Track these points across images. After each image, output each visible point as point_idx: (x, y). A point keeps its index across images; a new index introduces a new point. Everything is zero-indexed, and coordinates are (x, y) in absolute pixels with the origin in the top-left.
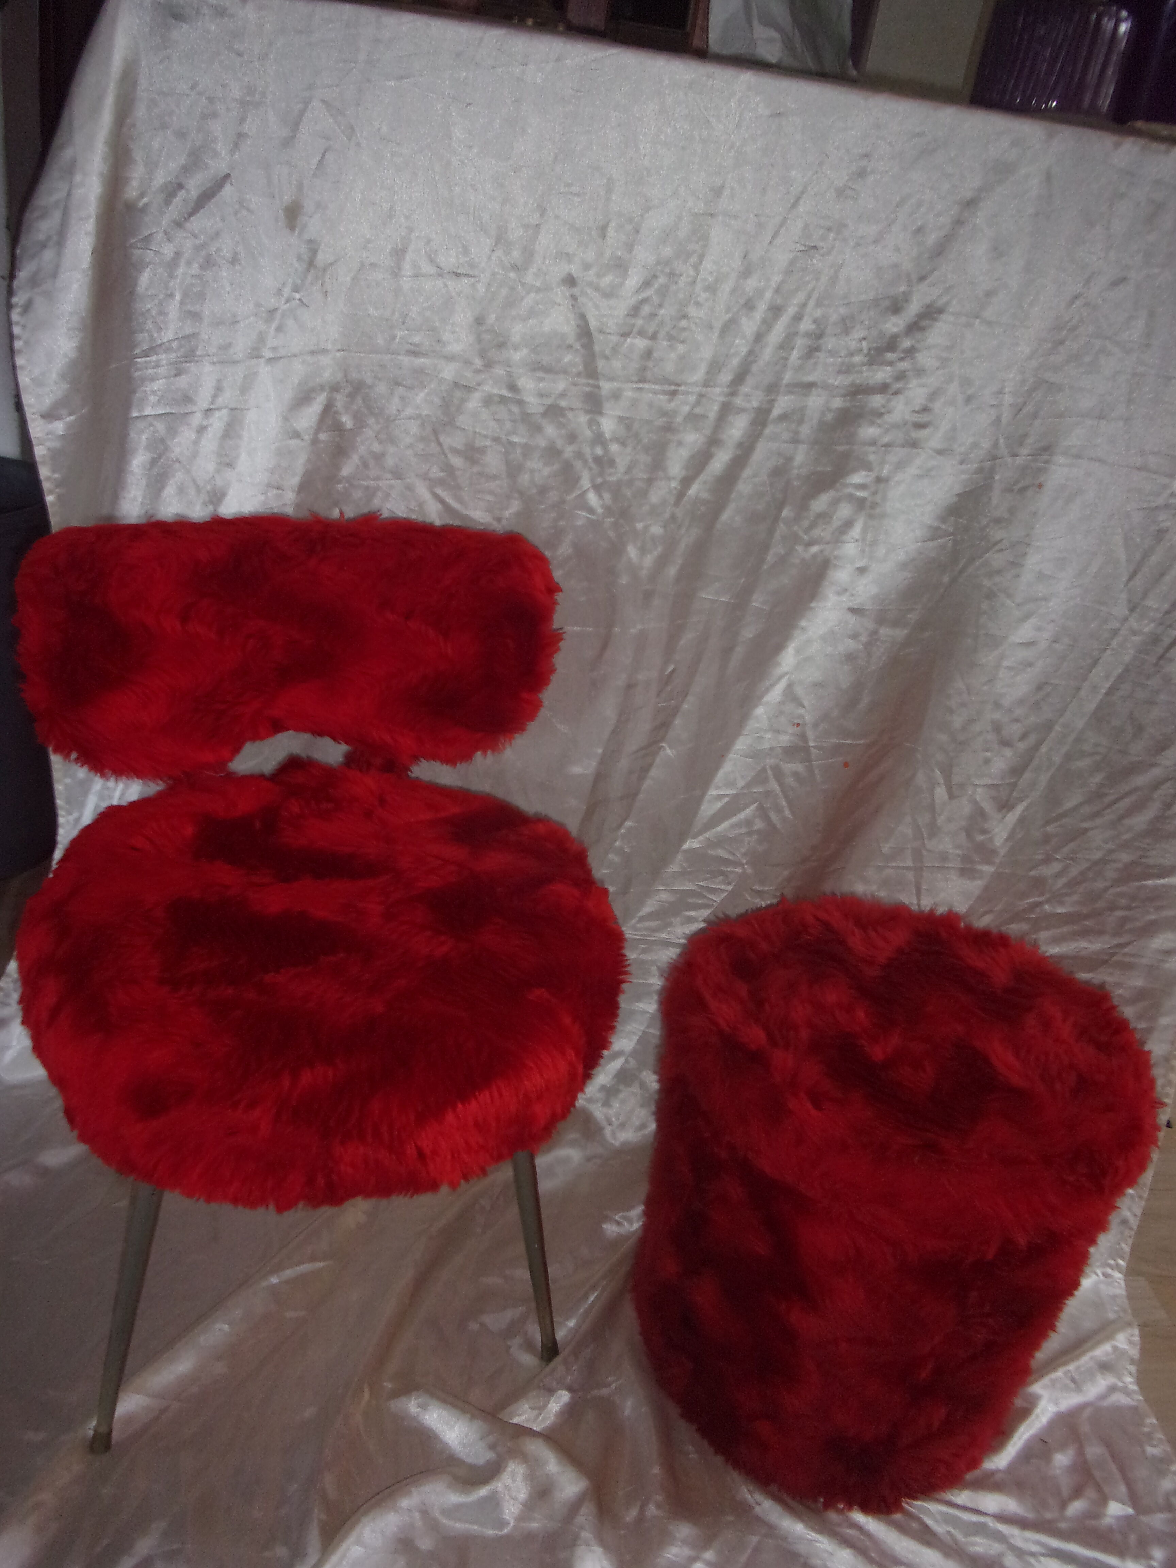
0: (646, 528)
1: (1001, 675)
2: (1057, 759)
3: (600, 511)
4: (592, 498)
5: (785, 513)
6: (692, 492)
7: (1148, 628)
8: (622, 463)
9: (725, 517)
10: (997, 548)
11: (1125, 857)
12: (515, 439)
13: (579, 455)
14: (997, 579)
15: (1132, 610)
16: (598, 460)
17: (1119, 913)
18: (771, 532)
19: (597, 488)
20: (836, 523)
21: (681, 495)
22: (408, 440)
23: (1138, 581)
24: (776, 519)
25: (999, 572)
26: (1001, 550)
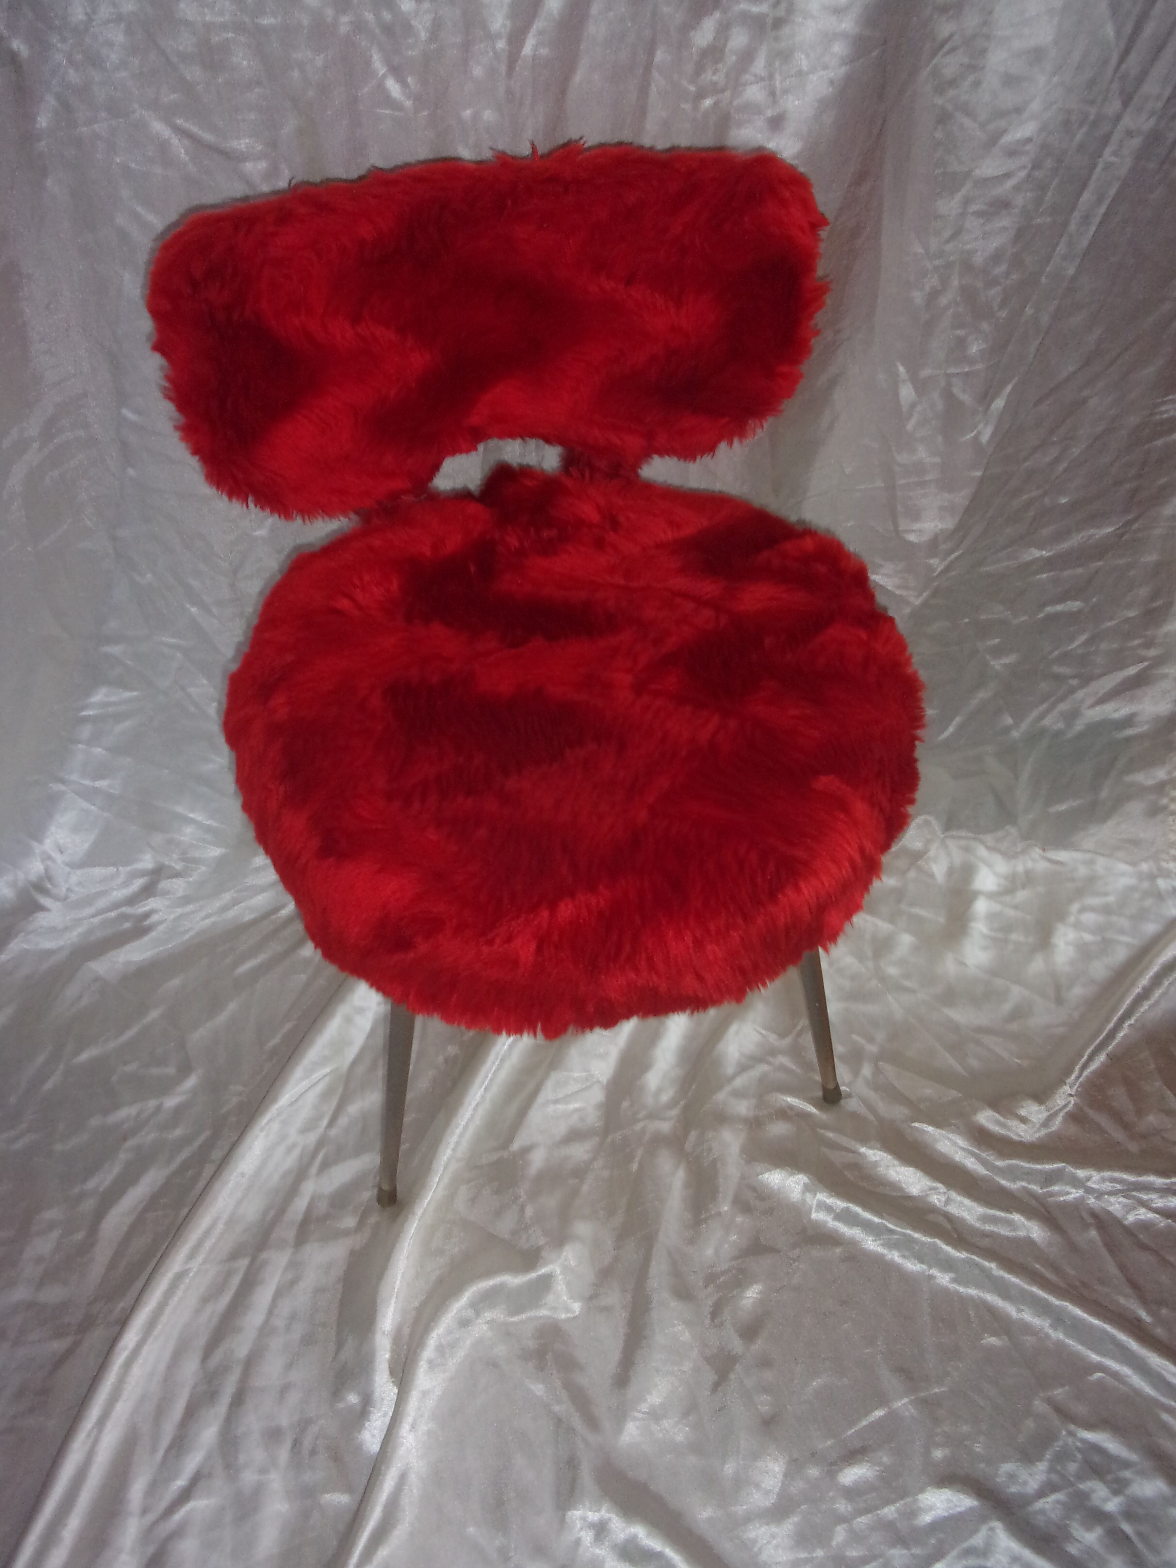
0: (476, 117)
1: (968, 225)
2: (1045, 319)
3: (408, 104)
4: (393, 87)
5: (661, 56)
6: (527, 49)
7: (1148, 124)
8: (422, 26)
9: (578, 78)
10: (947, 47)
11: (1133, 420)
12: (267, 21)
13: (359, 26)
14: (951, 93)
15: (1126, 104)
16: (388, 30)
17: (1128, 486)
18: (644, 90)
19: (396, 71)
20: (731, 59)
21: (513, 57)
22: (114, 57)
23: (1133, 59)
24: (649, 66)
25: (953, 83)
26: (953, 50)
